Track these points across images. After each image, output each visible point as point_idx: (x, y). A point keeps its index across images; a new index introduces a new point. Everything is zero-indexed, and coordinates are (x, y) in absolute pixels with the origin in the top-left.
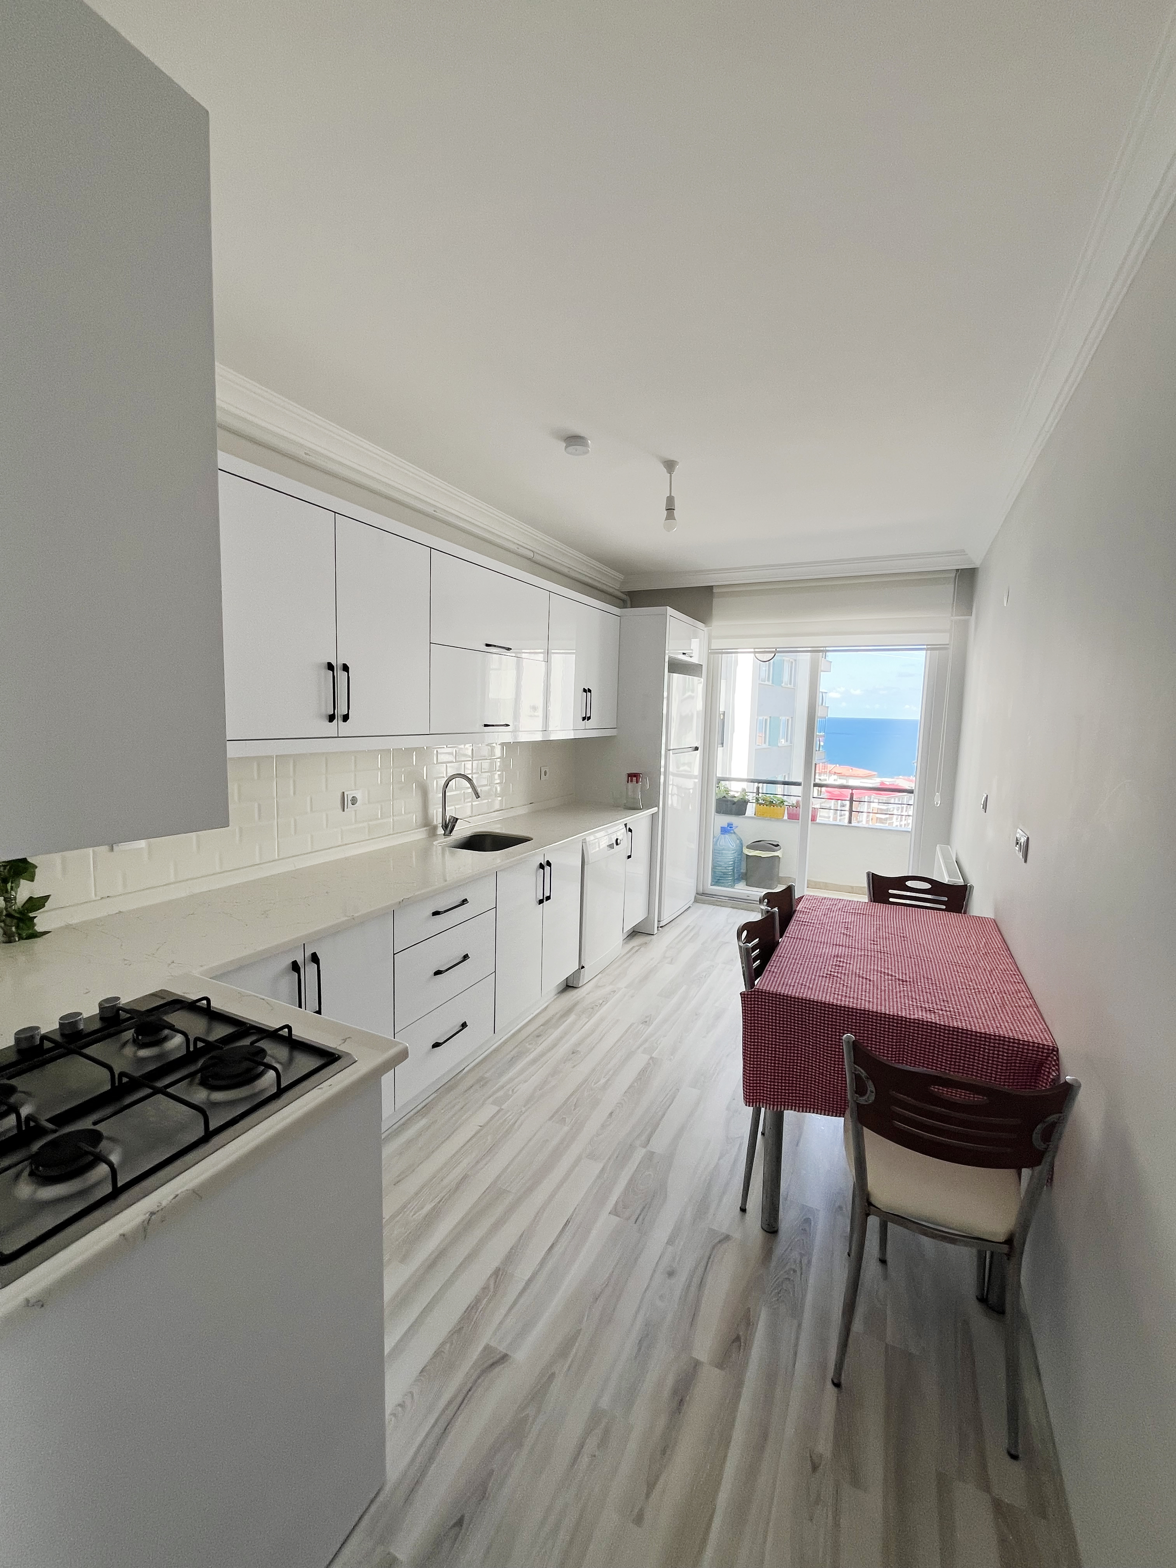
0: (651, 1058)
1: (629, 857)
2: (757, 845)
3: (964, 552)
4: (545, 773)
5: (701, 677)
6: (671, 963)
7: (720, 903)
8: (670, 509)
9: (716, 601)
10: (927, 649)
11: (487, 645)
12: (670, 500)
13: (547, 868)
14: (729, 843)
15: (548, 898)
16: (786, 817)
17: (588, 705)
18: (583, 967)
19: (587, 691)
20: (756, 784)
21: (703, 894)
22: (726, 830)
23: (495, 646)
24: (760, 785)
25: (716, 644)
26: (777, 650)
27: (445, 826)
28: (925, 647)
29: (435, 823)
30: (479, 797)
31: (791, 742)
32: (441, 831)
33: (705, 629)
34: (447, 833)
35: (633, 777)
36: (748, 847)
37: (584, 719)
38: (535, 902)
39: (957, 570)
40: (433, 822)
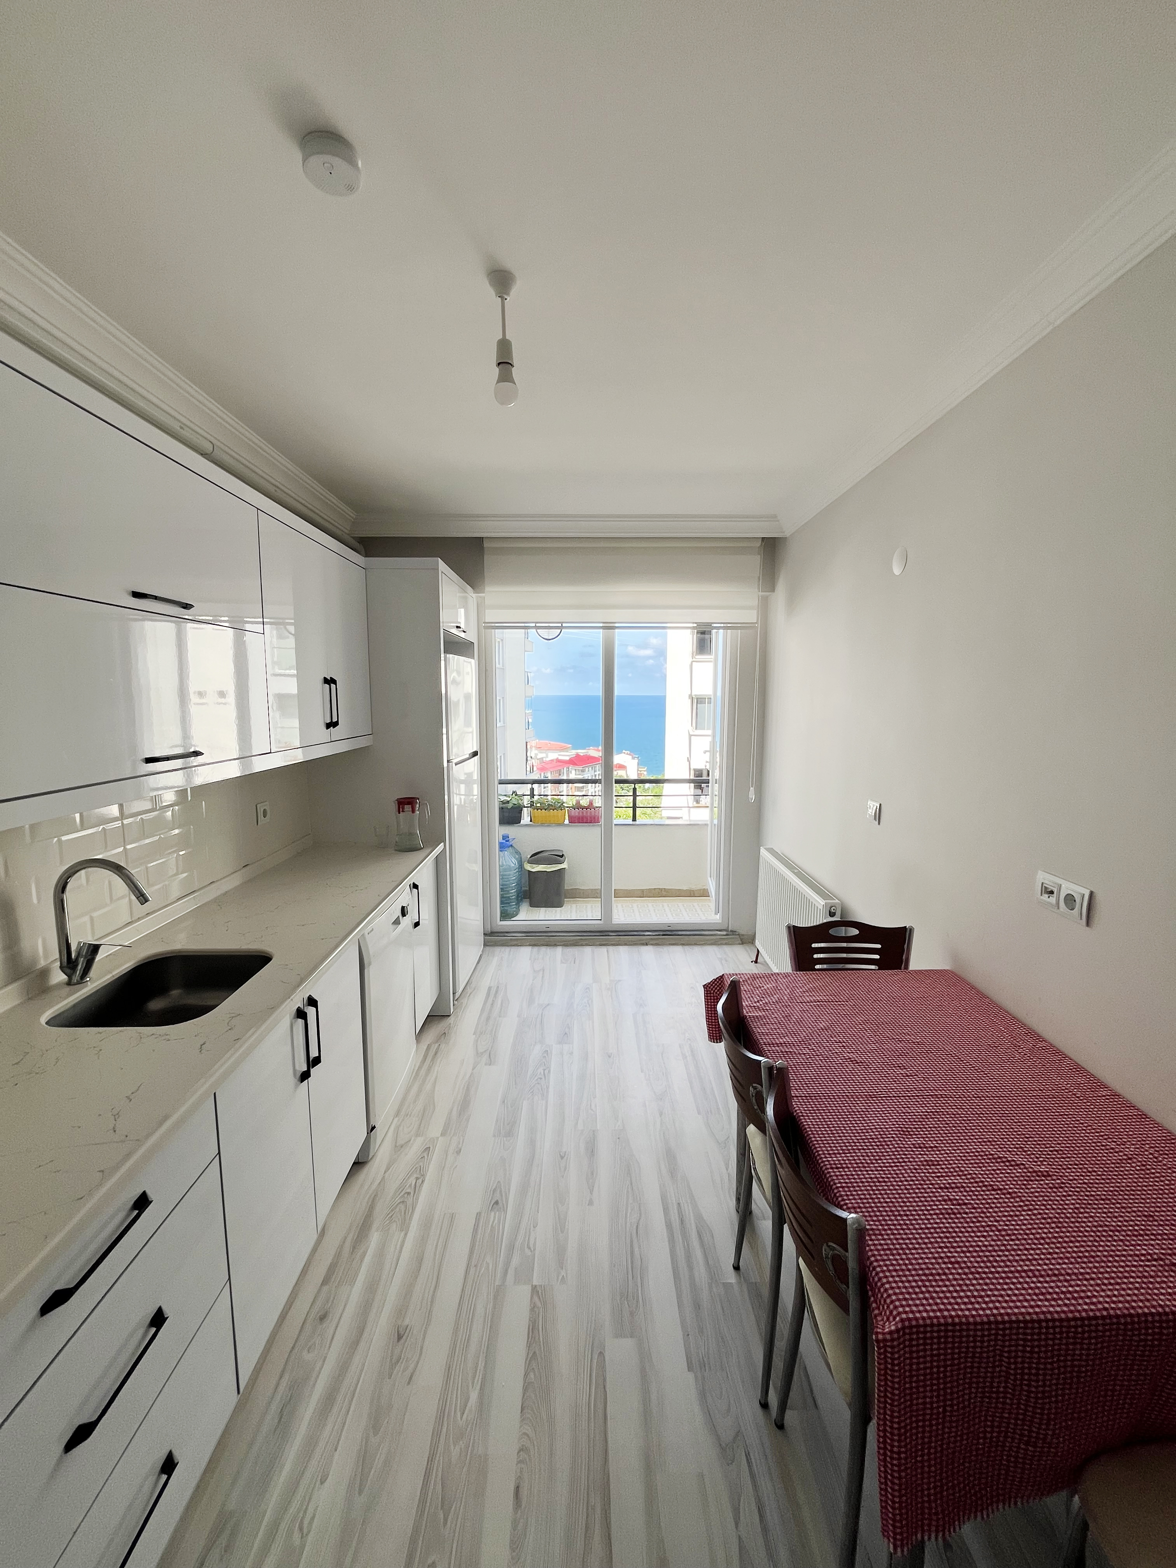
0: (534, 1288)
1: (417, 924)
2: (537, 857)
3: (776, 517)
4: (265, 812)
5: (473, 657)
6: (490, 1062)
7: (515, 943)
8: (505, 364)
9: (488, 559)
10: (724, 628)
11: (137, 595)
12: (504, 346)
13: (311, 1011)
14: (510, 860)
15: (317, 1061)
16: (567, 822)
17: (332, 703)
18: (373, 1128)
19: (329, 681)
20: (529, 786)
21: (492, 933)
22: (505, 844)
23: (156, 598)
24: (535, 786)
25: (491, 616)
26: (564, 625)
27: (69, 964)
28: (722, 625)
29: (42, 963)
30: (146, 900)
31: (504, 723)
32: (59, 977)
33: (474, 595)
34: (76, 977)
35: (406, 803)
36: (529, 862)
37: (329, 726)
38: (292, 1080)
39: (763, 538)
40: (35, 961)
